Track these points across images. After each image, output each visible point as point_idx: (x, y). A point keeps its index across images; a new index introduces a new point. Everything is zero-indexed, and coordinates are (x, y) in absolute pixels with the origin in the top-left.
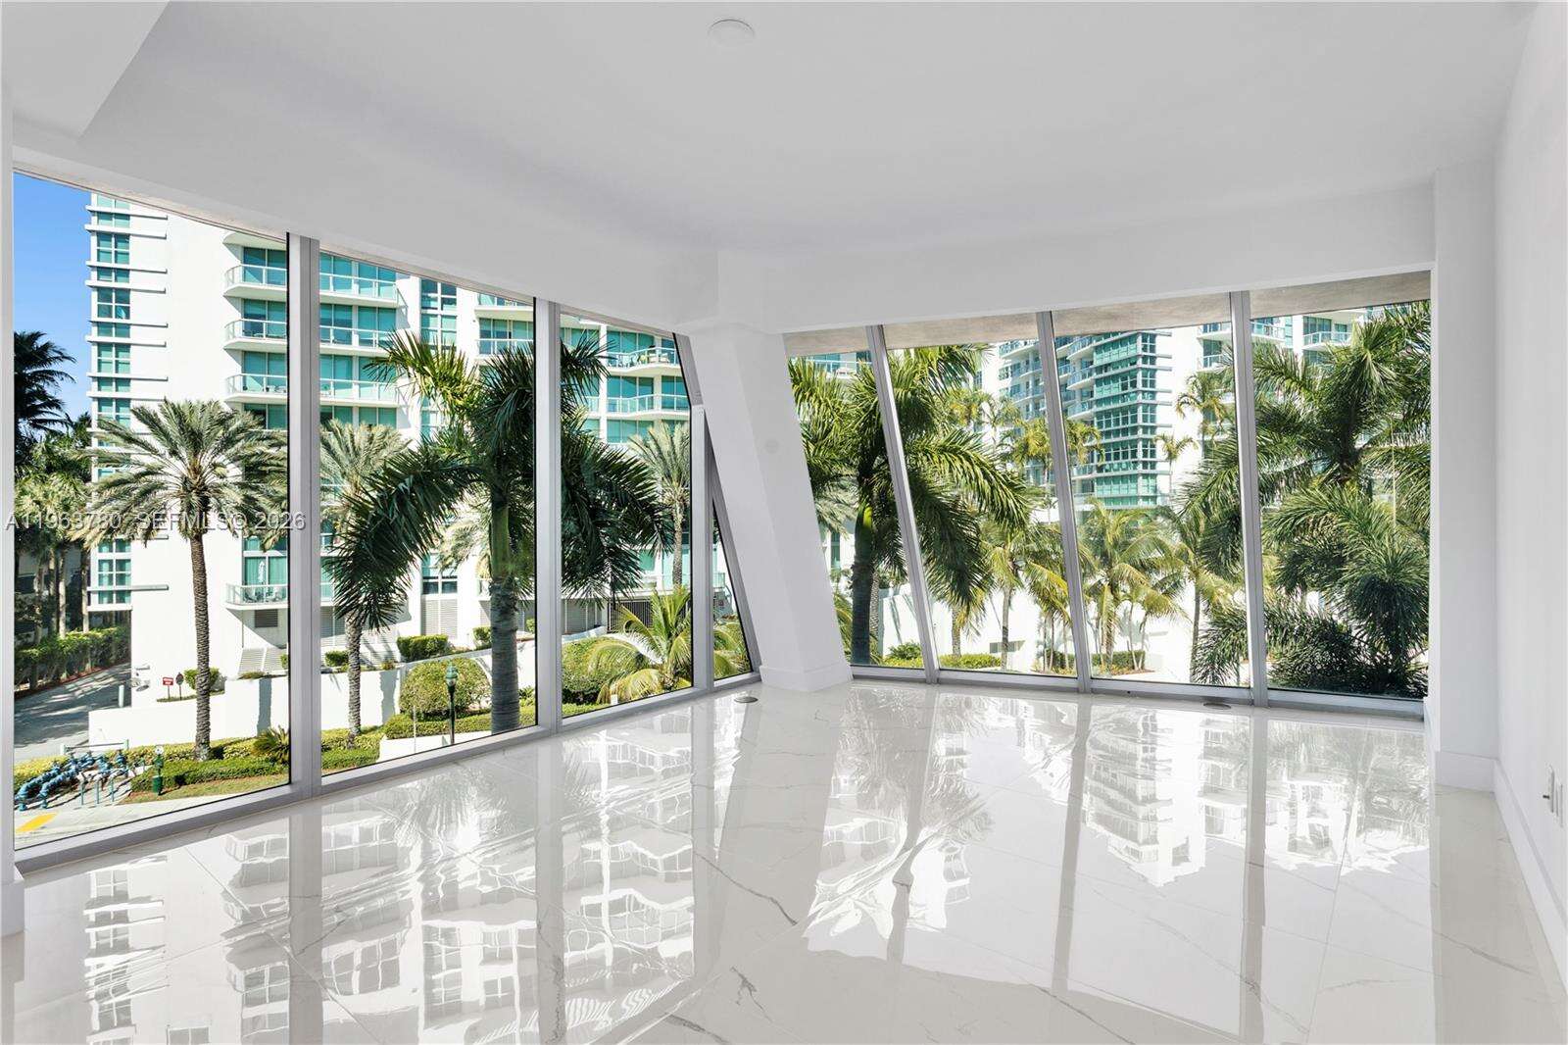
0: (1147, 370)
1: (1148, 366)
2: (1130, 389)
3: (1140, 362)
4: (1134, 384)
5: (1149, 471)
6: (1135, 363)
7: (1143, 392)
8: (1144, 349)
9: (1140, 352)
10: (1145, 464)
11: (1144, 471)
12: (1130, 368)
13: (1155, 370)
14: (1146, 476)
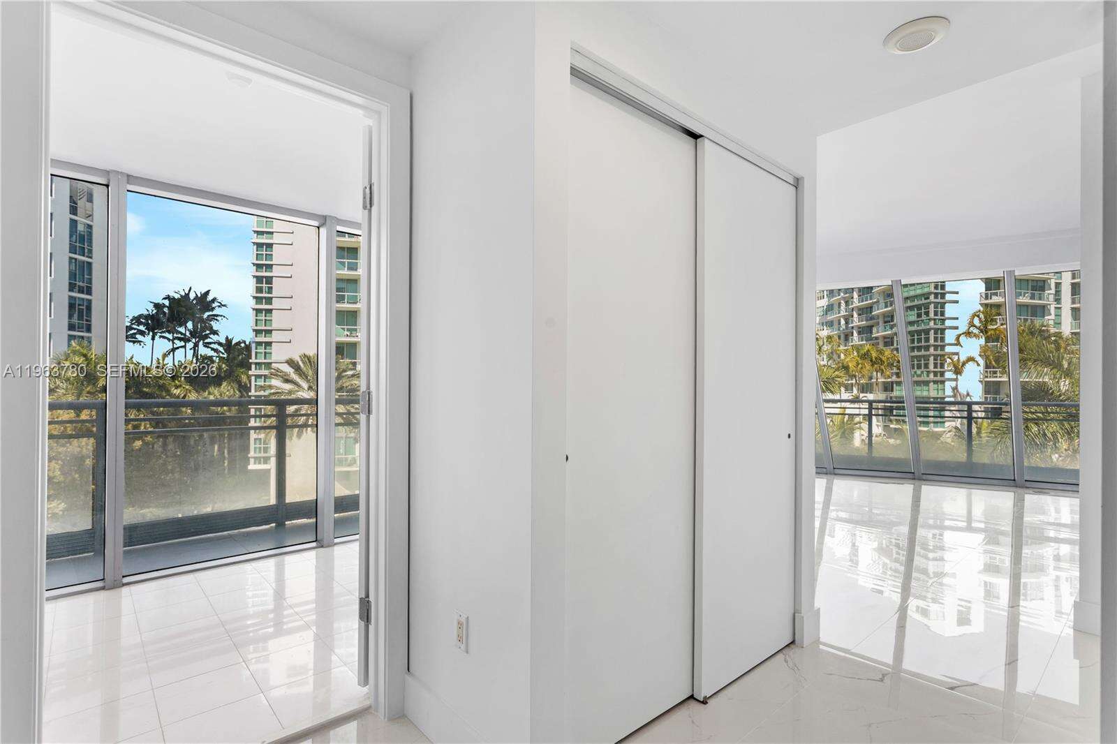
0: (938, 303)
1: (939, 300)
2: (924, 317)
3: (932, 297)
4: (927, 314)
5: (939, 378)
6: (928, 298)
7: (935, 320)
10: (935, 374)
11: (936, 379)
12: (924, 301)
13: (945, 303)
14: (935, 382)
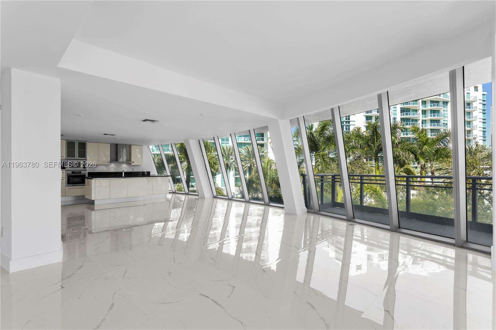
0: (347, 125)
1: (347, 124)
8: (346, 119)
9: (345, 120)
13: (350, 125)
